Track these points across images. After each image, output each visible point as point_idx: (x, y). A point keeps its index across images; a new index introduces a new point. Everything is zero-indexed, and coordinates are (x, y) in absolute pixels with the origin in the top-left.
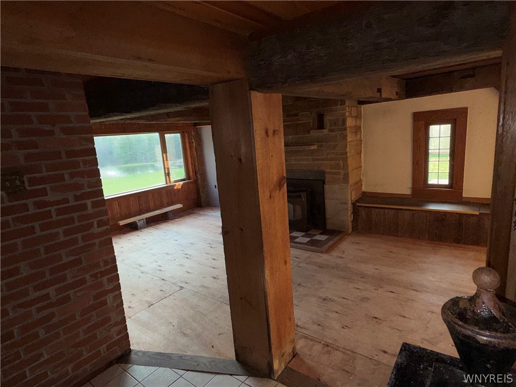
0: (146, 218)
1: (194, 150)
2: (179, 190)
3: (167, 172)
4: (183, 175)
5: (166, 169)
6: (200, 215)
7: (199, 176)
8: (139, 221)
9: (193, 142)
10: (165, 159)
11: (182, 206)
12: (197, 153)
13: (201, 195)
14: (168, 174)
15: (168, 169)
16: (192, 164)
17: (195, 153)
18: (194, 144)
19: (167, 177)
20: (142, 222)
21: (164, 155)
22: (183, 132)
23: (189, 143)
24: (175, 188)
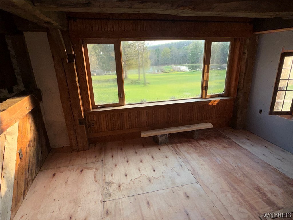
0: (169, 134)
1: (243, 63)
2: (213, 106)
3: (204, 85)
4: (221, 90)
5: (205, 83)
6: (232, 144)
7: (241, 94)
8: (161, 136)
9: (244, 53)
10: (206, 71)
11: (212, 127)
12: (246, 67)
13: (238, 115)
14: (205, 88)
15: (207, 82)
16: (236, 79)
17: (244, 67)
18: (246, 56)
19: (204, 91)
20: (163, 138)
21: (206, 66)
22: (235, 39)
23: (240, 54)
24: (210, 104)
